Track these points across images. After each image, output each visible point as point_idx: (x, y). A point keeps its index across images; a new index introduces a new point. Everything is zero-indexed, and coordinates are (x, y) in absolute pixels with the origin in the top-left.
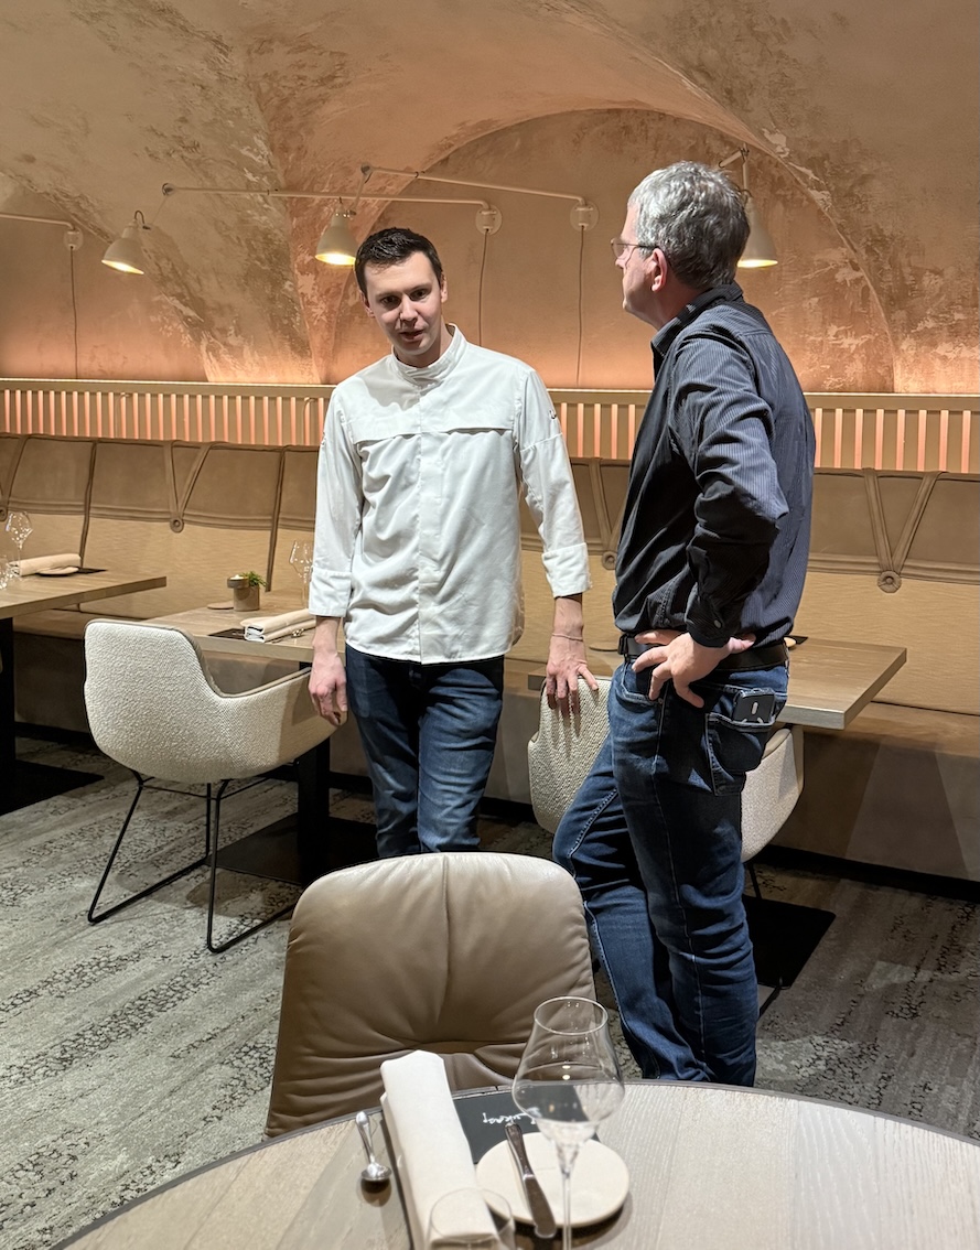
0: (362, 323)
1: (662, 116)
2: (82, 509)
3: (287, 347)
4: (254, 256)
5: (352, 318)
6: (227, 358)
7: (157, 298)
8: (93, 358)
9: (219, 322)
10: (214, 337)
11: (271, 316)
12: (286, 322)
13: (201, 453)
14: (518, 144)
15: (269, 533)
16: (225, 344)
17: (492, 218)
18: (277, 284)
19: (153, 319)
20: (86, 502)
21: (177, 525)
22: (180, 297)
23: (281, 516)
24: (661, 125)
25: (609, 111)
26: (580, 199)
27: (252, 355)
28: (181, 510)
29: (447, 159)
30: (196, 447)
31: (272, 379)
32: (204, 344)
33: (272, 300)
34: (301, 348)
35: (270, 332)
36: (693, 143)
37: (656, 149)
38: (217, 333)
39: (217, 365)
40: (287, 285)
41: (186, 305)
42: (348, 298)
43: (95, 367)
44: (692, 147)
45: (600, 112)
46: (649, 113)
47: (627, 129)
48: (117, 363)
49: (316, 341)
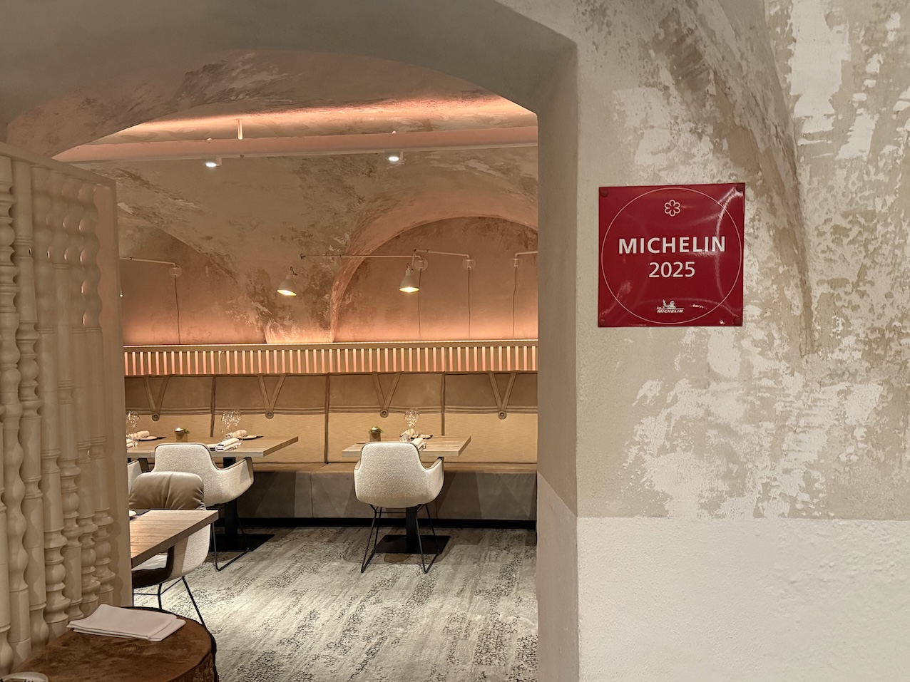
0: (353, 312)
1: (505, 221)
2: (210, 411)
3: (318, 324)
4: (313, 283)
5: (347, 310)
6: (281, 332)
7: (230, 302)
8: (189, 334)
9: (281, 314)
10: (276, 321)
11: (312, 311)
12: (320, 313)
13: (281, 379)
14: (435, 231)
15: (324, 415)
16: (281, 325)
17: (423, 263)
18: (320, 295)
19: (227, 312)
20: (212, 407)
21: (270, 415)
22: (262, 303)
23: (330, 406)
24: (504, 224)
25: (480, 218)
26: (468, 256)
27: (297, 329)
28: (272, 407)
29: (399, 236)
30: (278, 376)
31: (306, 341)
32: (269, 325)
33: (315, 303)
34: (325, 325)
35: (310, 318)
36: (520, 233)
37: (502, 235)
38: (278, 320)
39: (274, 335)
40: (326, 297)
41: (263, 306)
42: (345, 300)
43: (190, 338)
44: (519, 235)
45: (475, 218)
46: (498, 219)
47: (488, 226)
48: (205, 336)
49: (333, 321)
